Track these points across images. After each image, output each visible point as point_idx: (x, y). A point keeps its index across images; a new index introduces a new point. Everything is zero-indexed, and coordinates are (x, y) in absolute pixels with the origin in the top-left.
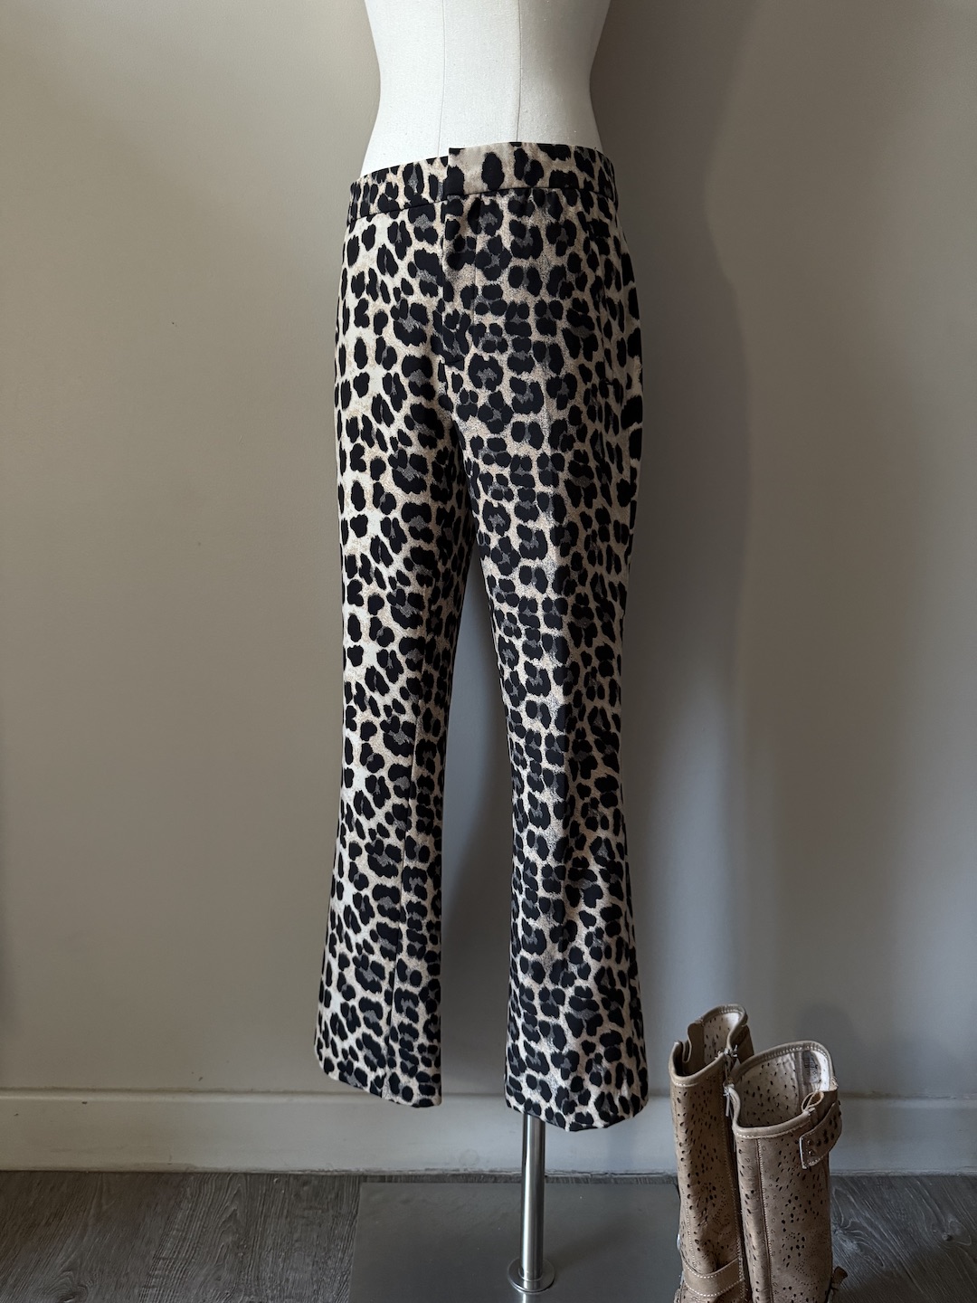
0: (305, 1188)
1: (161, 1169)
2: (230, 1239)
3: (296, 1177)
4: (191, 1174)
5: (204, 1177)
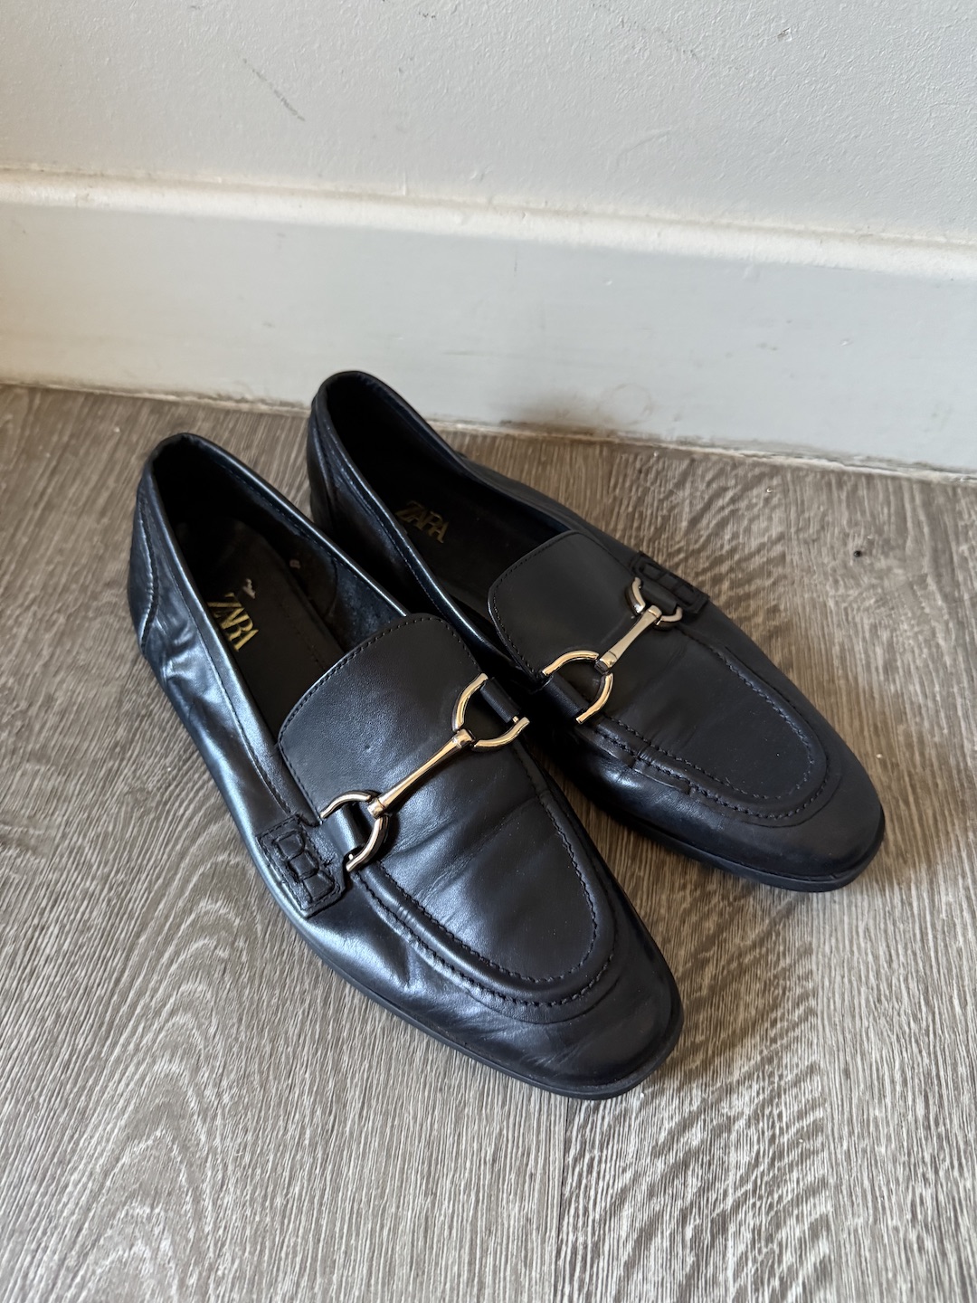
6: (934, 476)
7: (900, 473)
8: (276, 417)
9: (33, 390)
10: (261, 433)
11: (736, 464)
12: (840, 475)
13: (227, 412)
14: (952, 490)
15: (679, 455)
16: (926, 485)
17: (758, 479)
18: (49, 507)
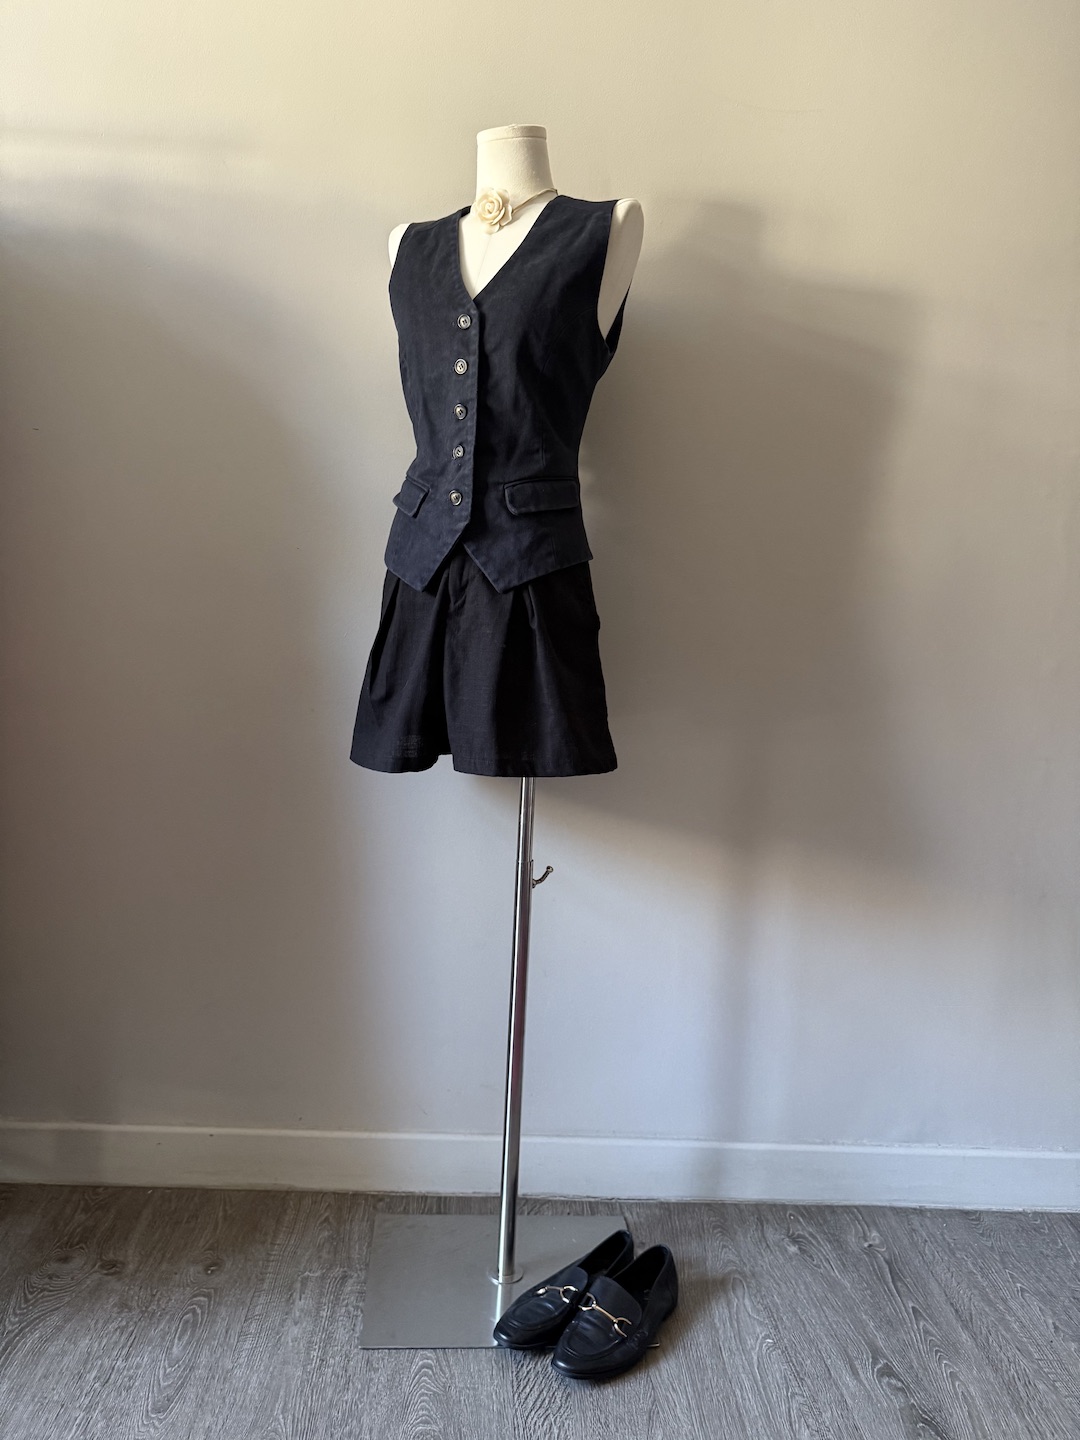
0: (381, 1204)
1: (269, 1188)
2: (326, 1234)
3: (373, 1196)
4: (292, 1192)
5: (302, 1194)
6: (593, 1200)
7: (584, 1200)
8: (408, 1196)
9: (334, 1193)
10: (404, 1201)
11: (538, 1200)
12: (567, 1202)
13: (394, 1196)
14: (597, 1203)
15: (523, 1199)
16: (590, 1203)
17: (545, 1203)
18: (351, 1221)
